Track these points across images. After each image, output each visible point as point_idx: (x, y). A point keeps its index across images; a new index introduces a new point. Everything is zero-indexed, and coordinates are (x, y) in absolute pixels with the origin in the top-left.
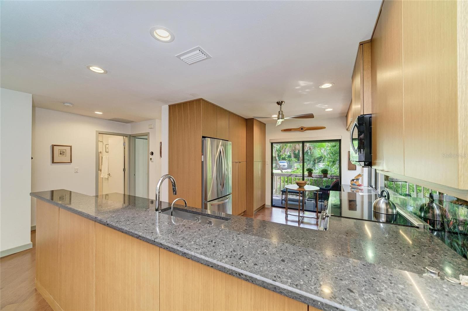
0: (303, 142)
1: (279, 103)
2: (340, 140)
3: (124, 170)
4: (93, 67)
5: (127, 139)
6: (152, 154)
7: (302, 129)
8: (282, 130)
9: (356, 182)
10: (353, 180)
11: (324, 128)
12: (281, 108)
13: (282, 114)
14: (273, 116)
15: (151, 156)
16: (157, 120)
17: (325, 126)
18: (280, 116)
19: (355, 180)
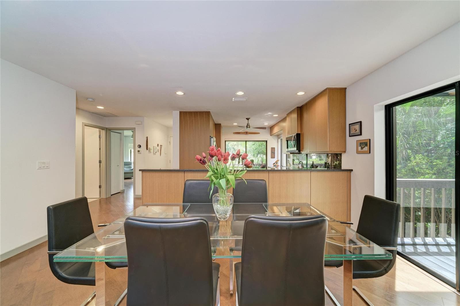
0: (246, 141)
1: (248, 119)
2: (266, 141)
3: (100, 162)
4: (178, 92)
5: (103, 133)
6: (140, 146)
7: (247, 133)
8: (234, 133)
9: (276, 164)
10: (274, 163)
11: (259, 133)
12: (248, 122)
13: (249, 125)
14: (234, 124)
15: (139, 148)
16: (145, 118)
17: (259, 132)
18: (248, 126)
19: (275, 164)
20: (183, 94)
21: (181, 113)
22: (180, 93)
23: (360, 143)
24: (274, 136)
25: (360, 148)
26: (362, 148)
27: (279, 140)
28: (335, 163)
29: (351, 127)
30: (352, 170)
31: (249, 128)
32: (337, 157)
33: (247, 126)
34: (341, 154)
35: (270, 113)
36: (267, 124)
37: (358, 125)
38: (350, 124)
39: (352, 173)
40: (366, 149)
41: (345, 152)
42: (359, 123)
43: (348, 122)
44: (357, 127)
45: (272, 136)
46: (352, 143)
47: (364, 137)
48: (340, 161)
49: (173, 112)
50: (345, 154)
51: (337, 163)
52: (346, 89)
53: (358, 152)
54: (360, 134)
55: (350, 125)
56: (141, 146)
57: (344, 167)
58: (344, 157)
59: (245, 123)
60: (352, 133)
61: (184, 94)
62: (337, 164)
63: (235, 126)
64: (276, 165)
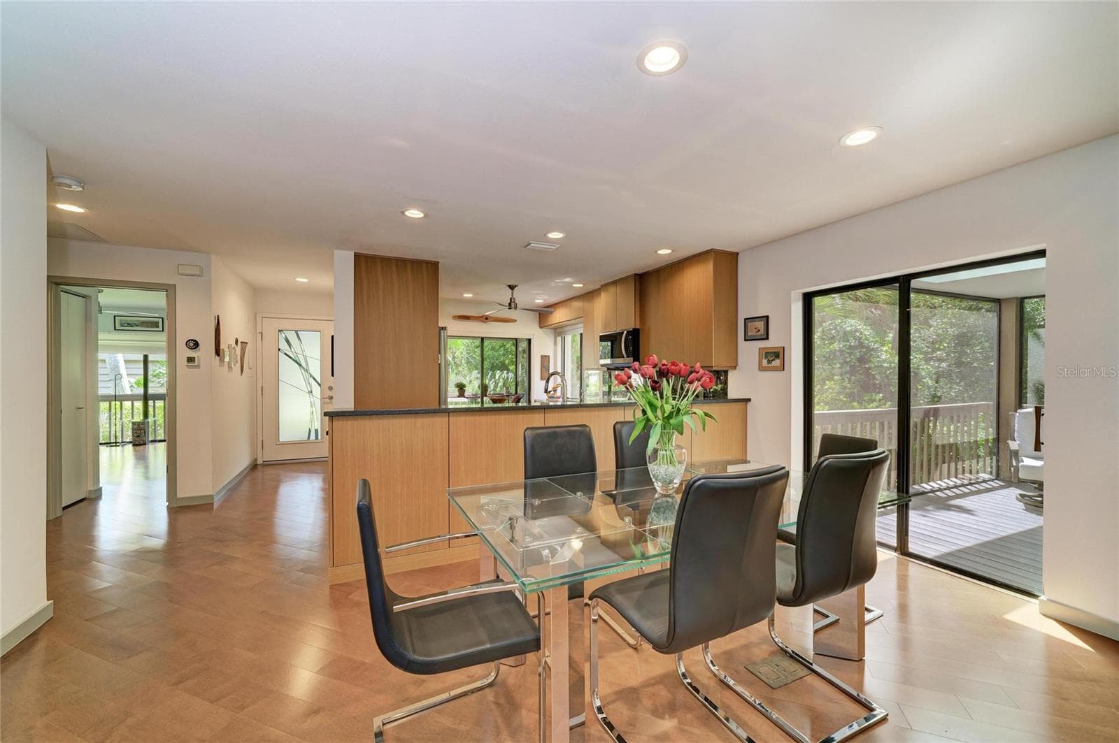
0: (483, 339)
1: (512, 287)
2: (529, 341)
4: (412, 211)
6: (194, 345)
7: (487, 319)
8: (455, 317)
9: (553, 394)
10: (550, 392)
11: (517, 321)
12: (512, 293)
13: (514, 302)
14: (465, 295)
15: (190, 351)
16: (213, 257)
17: (515, 319)
18: (512, 304)
19: (552, 392)
20: (421, 215)
21: (357, 257)
22: (414, 214)
23: (766, 353)
24: (550, 328)
25: (765, 362)
26: (769, 362)
27: (559, 339)
28: (715, 387)
29: (749, 324)
30: (749, 400)
31: (516, 308)
32: (718, 378)
33: (510, 304)
34: (726, 372)
35: (568, 280)
36: (542, 301)
37: (763, 322)
38: (745, 319)
39: (749, 404)
40: (777, 363)
41: (735, 368)
42: (765, 319)
43: (743, 313)
44: (761, 325)
45: (543, 329)
46: (749, 352)
47: (773, 342)
48: (726, 383)
49: (337, 252)
50: (735, 371)
51: (719, 387)
52: (737, 254)
53: (762, 369)
54: (765, 337)
55: (747, 321)
56: (200, 344)
57: (731, 395)
58: (732, 377)
59: (506, 295)
60: (749, 334)
61: (425, 216)
62: (719, 389)
63: (468, 301)
64: (555, 396)
